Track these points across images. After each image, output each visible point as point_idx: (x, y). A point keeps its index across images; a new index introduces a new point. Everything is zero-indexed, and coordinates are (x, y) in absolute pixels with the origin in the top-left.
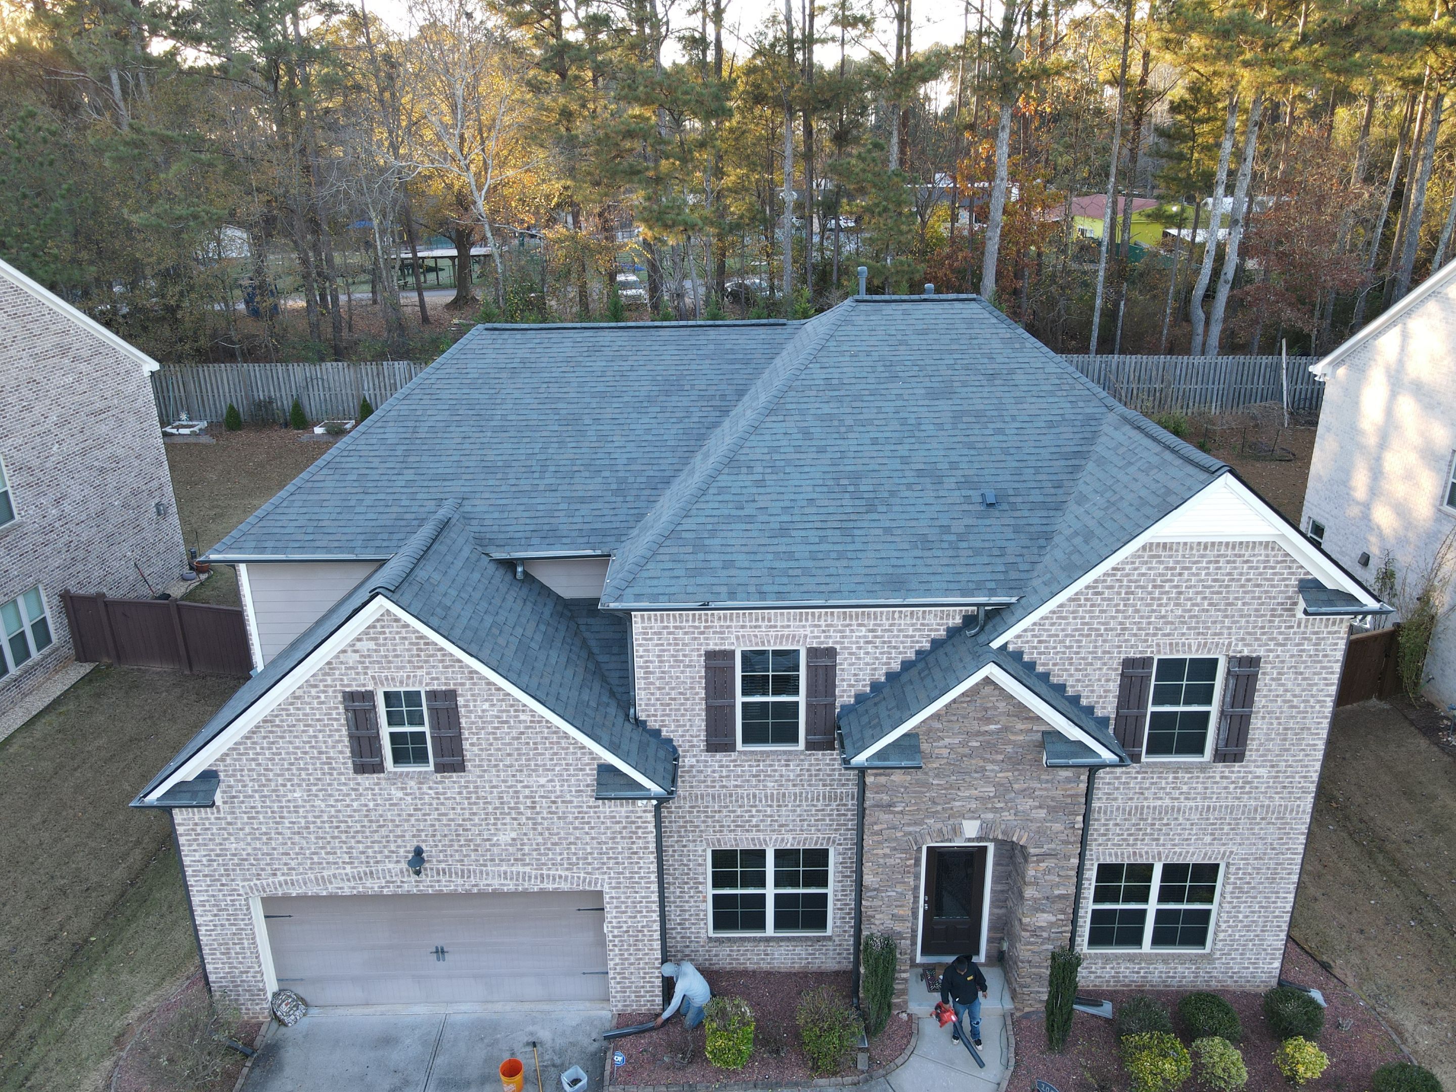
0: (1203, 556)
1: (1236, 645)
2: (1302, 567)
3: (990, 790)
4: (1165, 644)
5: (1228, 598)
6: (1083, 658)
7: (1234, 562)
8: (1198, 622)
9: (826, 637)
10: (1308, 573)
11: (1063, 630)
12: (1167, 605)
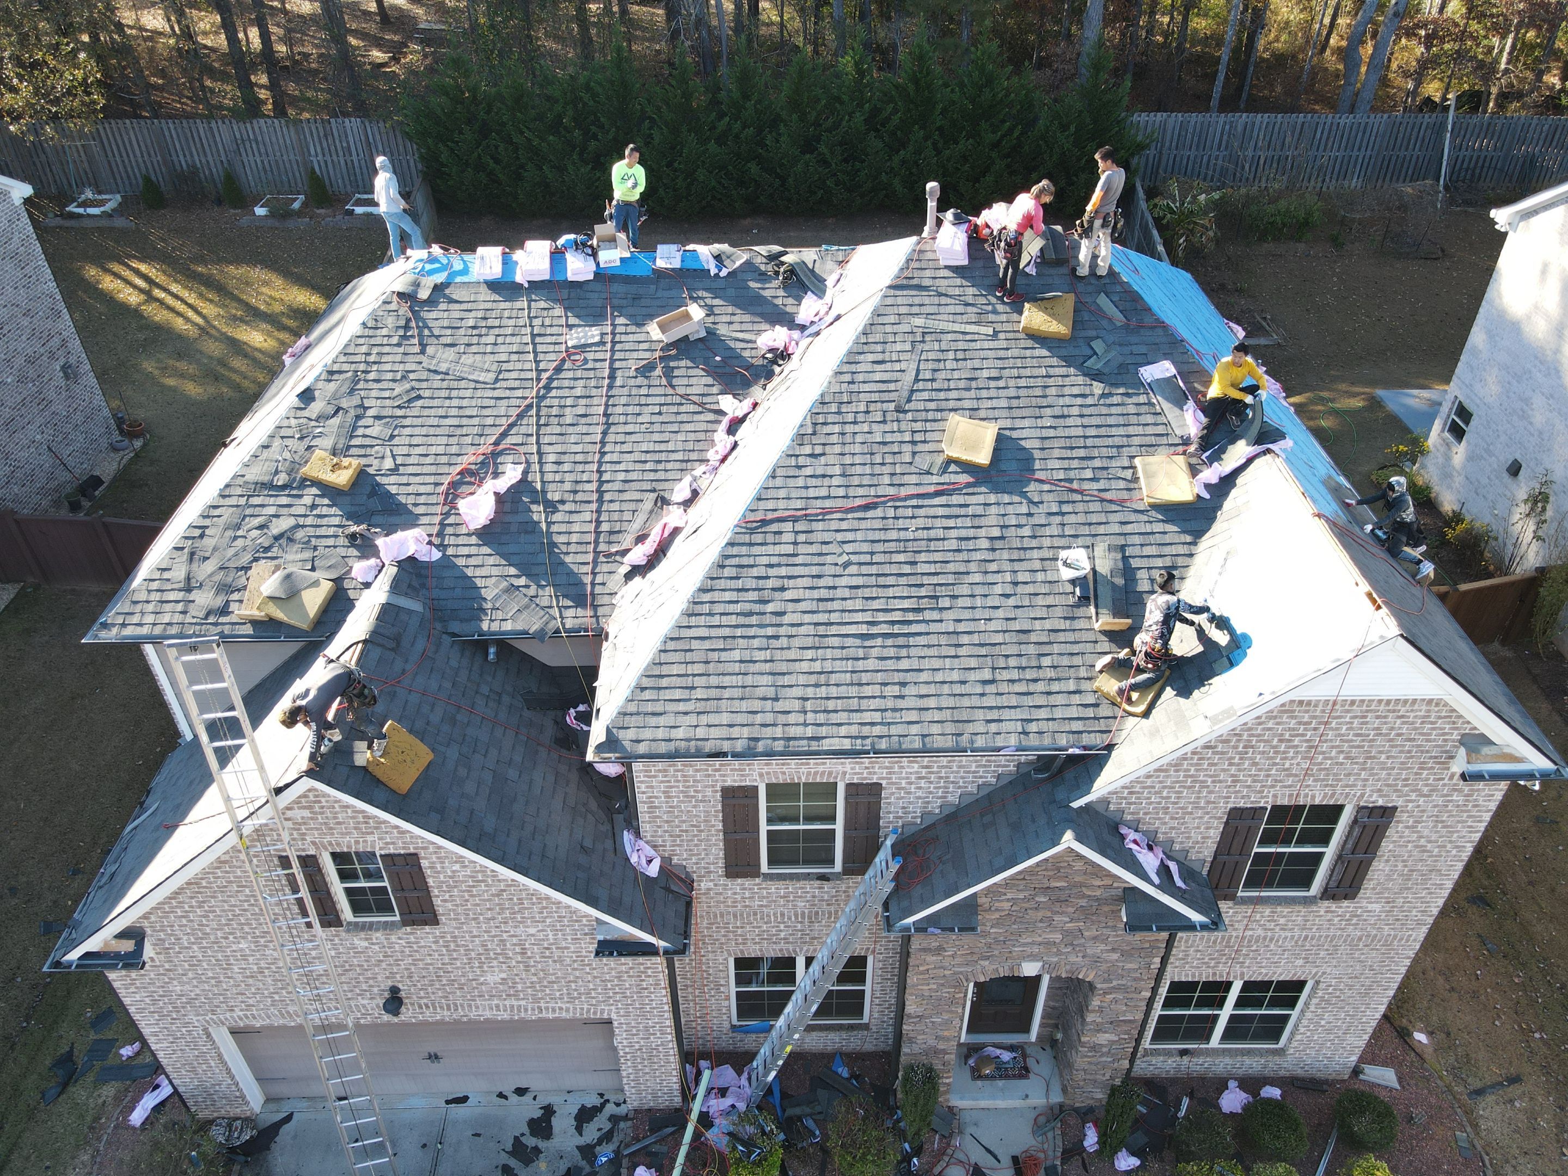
0: (1348, 711)
1: (1370, 796)
2: (1468, 723)
3: (1057, 937)
4: (1283, 793)
5: (1370, 752)
6: (1182, 808)
7: (1385, 717)
8: (1328, 775)
9: (870, 773)
10: (1475, 728)
11: (1160, 782)
12: (1292, 758)
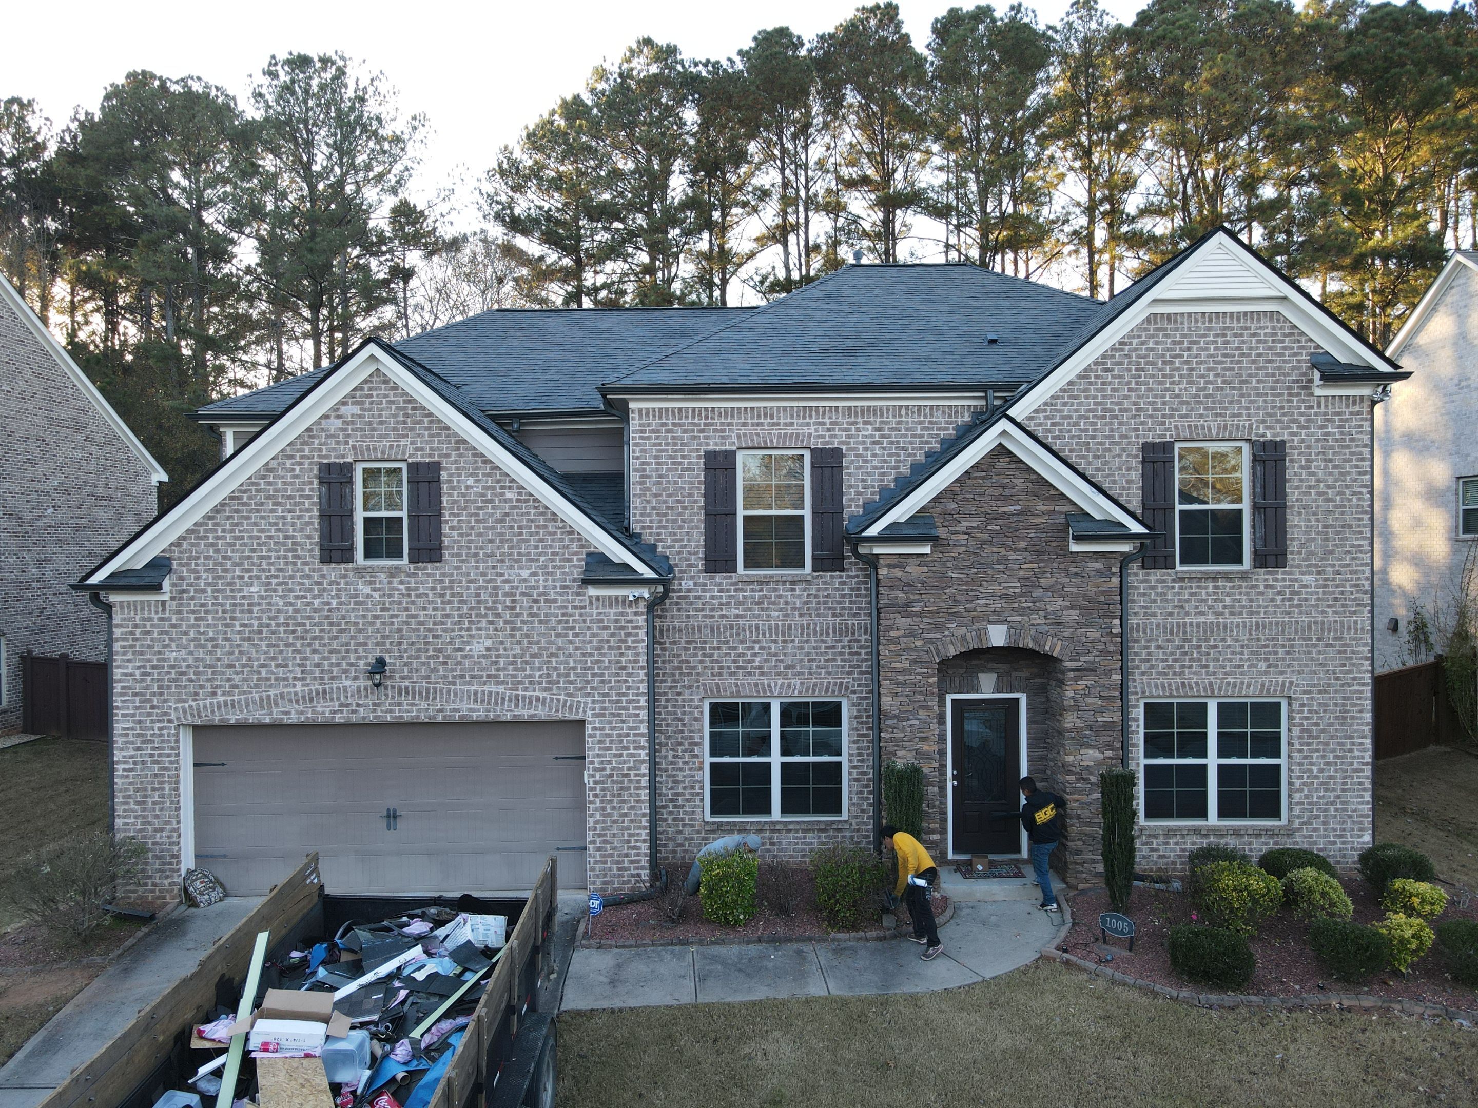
0: (1209, 329)
1: (1258, 428)
2: (1311, 340)
3: (1015, 586)
4: (1183, 426)
5: (1241, 376)
6: (1100, 444)
9: (831, 436)
10: (1318, 346)
11: (1076, 411)
12: (1179, 383)
